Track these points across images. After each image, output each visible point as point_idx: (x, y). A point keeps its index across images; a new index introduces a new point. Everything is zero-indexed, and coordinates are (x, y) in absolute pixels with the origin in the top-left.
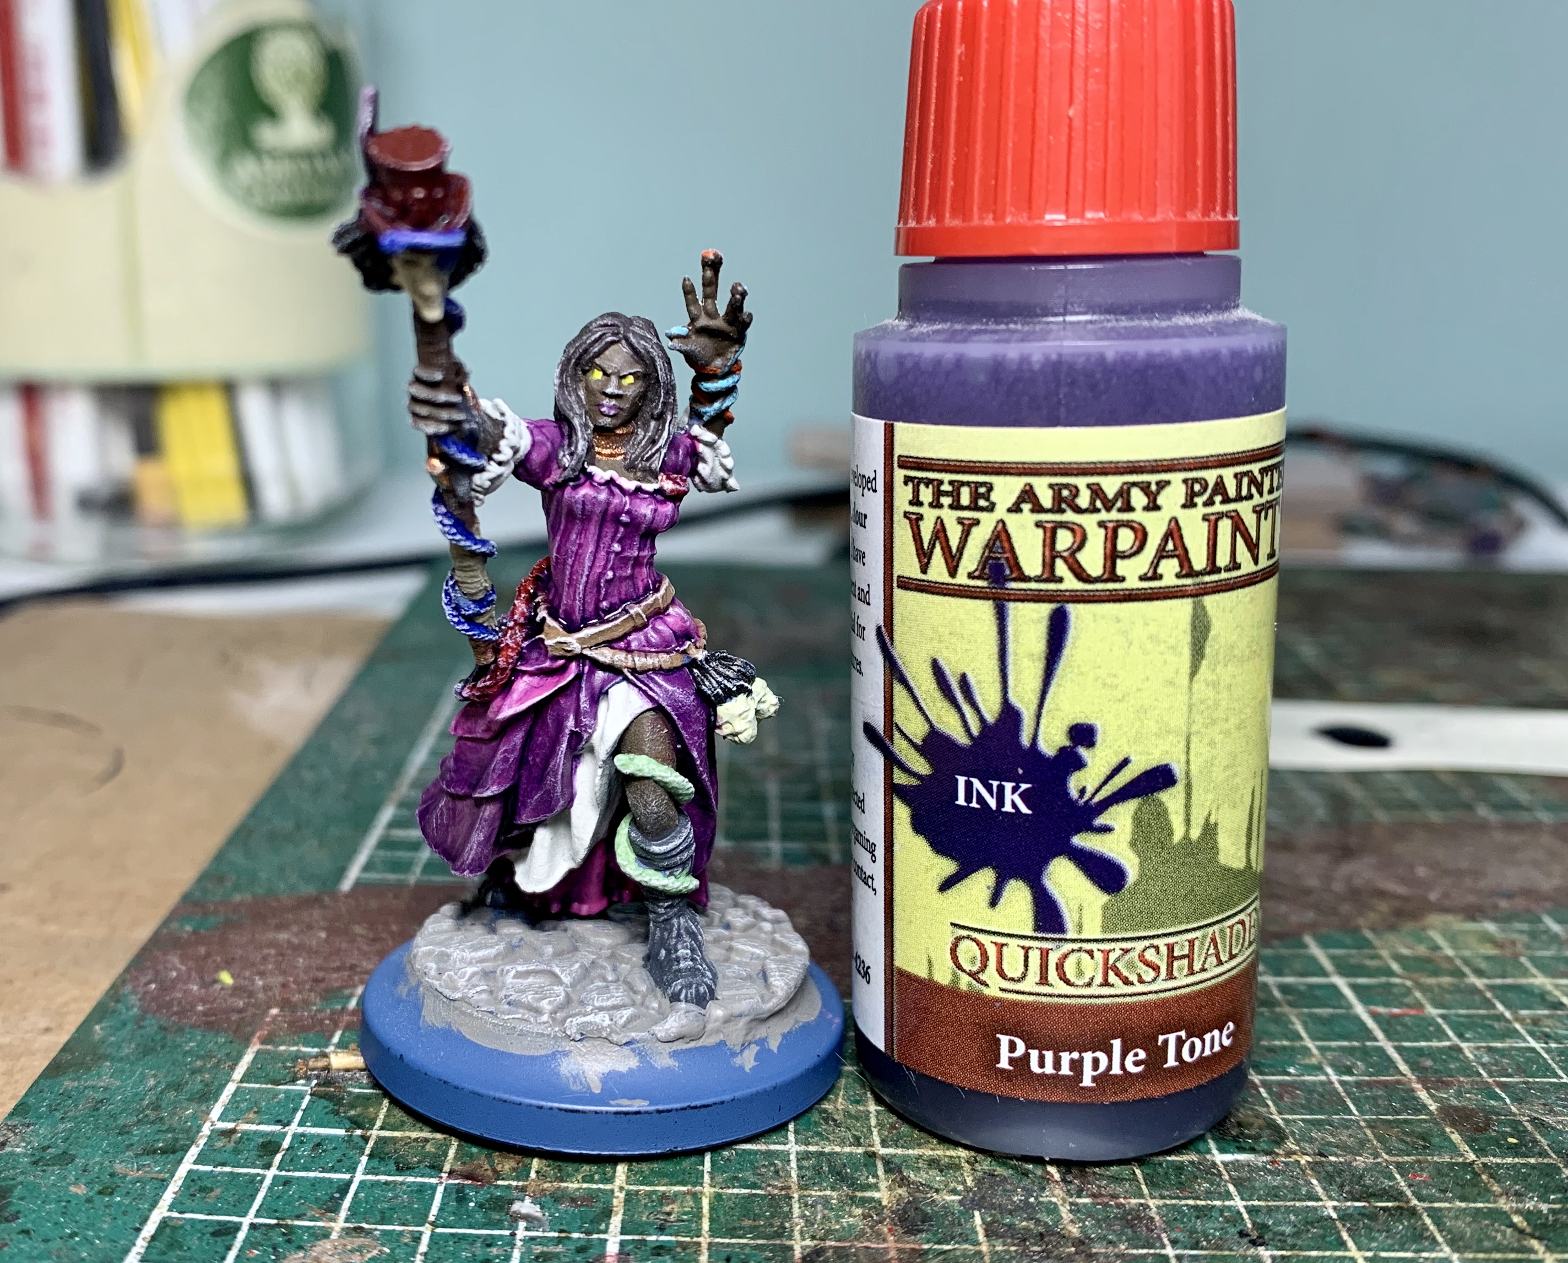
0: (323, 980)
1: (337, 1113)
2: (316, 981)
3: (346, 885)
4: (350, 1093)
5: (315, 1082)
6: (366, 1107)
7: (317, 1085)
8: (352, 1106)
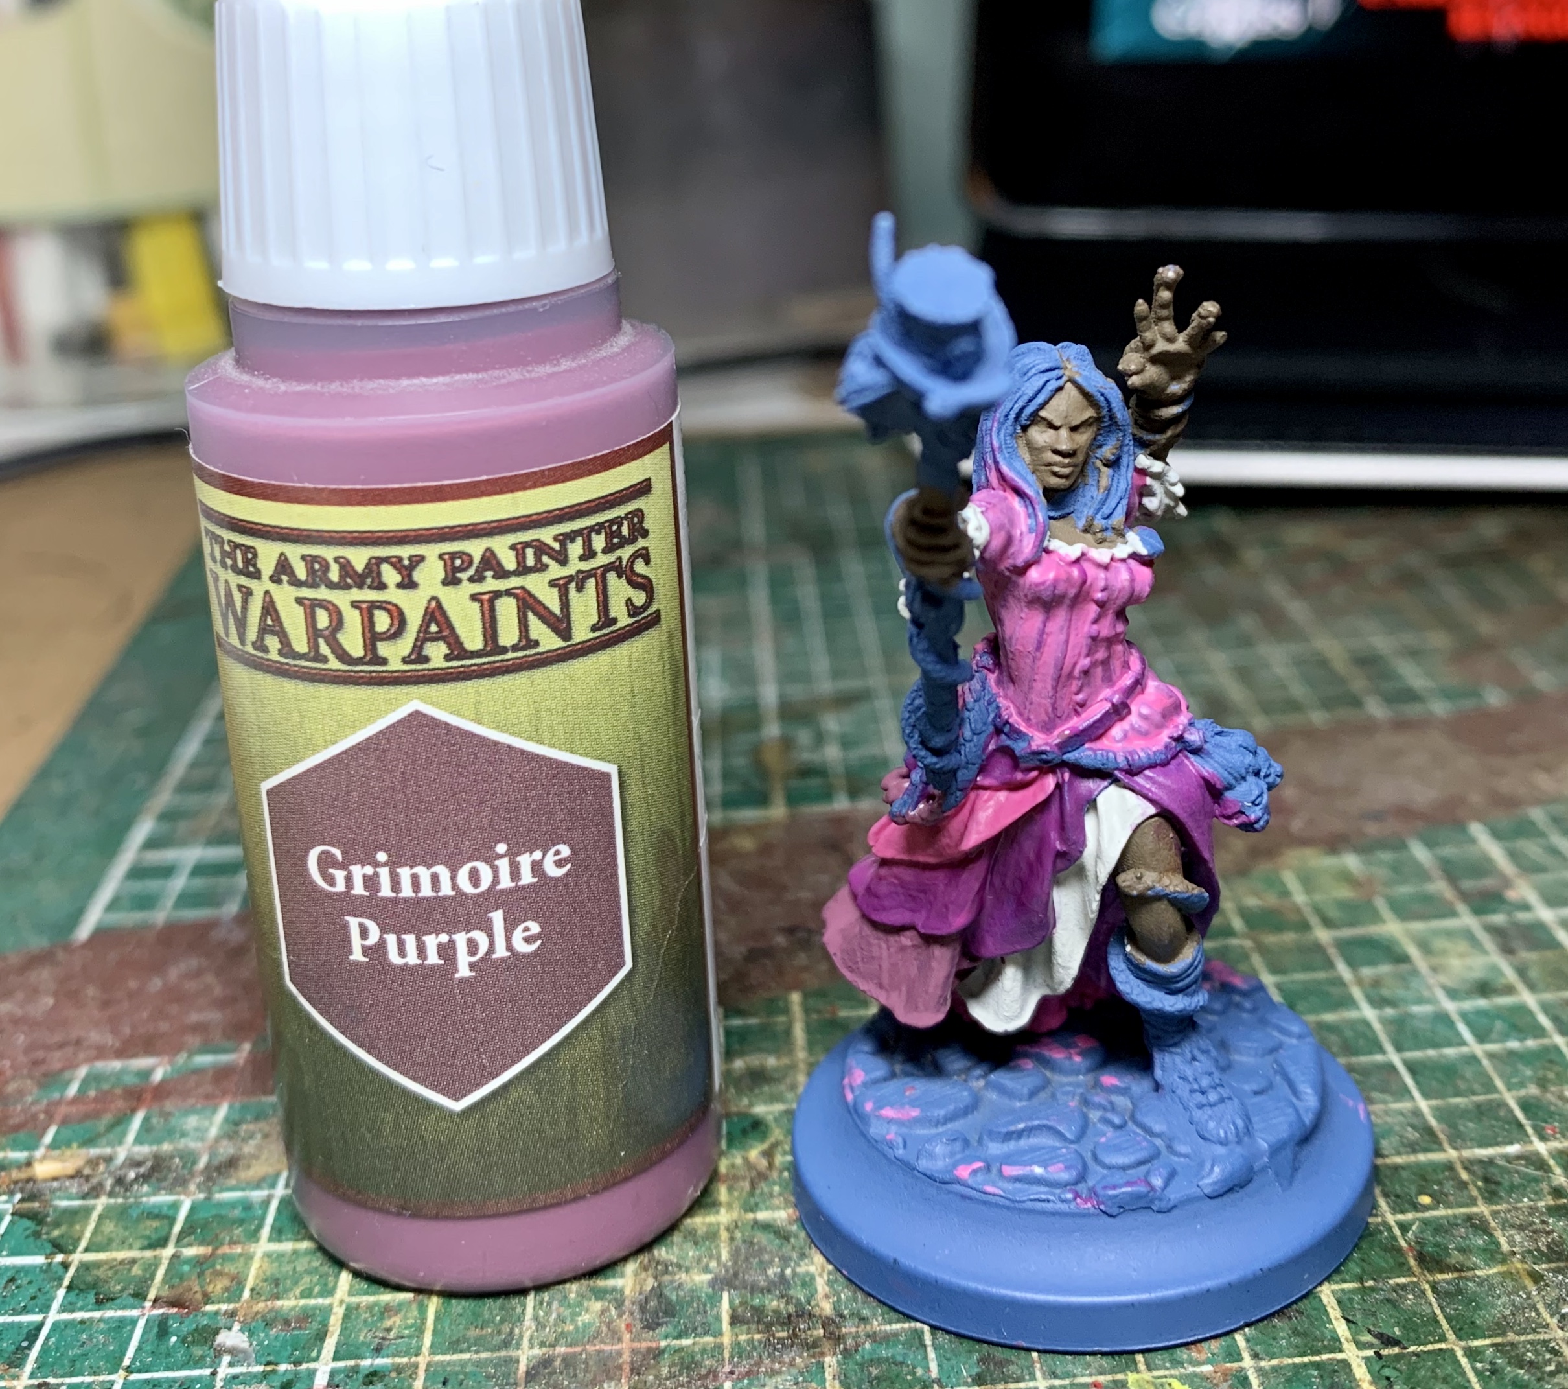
0: (43, 1061)
1: (37, 1235)
2: (36, 1063)
3: (84, 932)
4: (56, 1208)
5: (18, 1196)
6: (71, 1225)
7: (22, 1200)
8: (57, 1224)
